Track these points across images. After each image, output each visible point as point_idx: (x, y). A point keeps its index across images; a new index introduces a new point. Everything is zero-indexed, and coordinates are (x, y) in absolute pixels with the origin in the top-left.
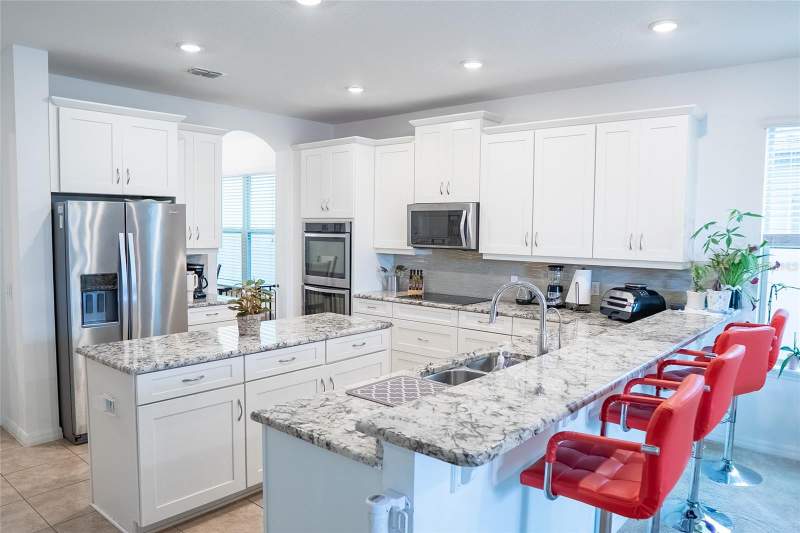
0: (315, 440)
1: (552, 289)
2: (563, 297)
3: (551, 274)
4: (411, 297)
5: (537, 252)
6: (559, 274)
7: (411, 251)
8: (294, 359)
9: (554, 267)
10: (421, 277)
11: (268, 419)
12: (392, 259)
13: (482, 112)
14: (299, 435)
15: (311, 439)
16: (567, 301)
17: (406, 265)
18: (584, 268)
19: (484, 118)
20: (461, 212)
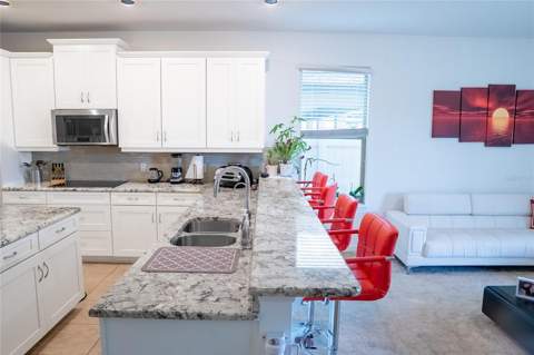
0: (184, 316)
1: (175, 170)
2: (183, 175)
3: (174, 159)
4: (55, 186)
5: (165, 145)
6: (180, 160)
7: (55, 148)
8: (15, 253)
9: (175, 155)
10: (63, 169)
11: (115, 312)
12: (30, 155)
13: (117, 40)
14: (162, 316)
15: (179, 316)
16: (187, 177)
17: (45, 160)
18: (198, 154)
19: (119, 46)
20: (104, 117)
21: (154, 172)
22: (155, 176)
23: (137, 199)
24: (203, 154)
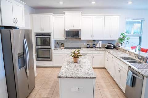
2: (96, 46)
3: (93, 42)
6: (95, 42)
10: (64, 44)
18: (100, 41)
20: (78, 31)
21: (89, 45)
22: (88, 46)
23: (88, 52)
24: (102, 41)
